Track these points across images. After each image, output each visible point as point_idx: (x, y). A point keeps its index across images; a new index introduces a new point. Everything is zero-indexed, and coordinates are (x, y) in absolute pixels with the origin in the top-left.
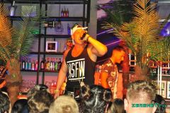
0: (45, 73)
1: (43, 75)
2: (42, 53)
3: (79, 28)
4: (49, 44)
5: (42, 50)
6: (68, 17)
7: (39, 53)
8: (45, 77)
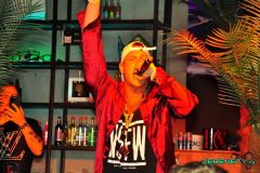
0: (67, 153)
1: (63, 157)
2: (58, 106)
3: (137, 48)
4: (74, 84)
5: (58, 99)
6: (119, 21)
7: (51, 106)
8: (66, 161)
